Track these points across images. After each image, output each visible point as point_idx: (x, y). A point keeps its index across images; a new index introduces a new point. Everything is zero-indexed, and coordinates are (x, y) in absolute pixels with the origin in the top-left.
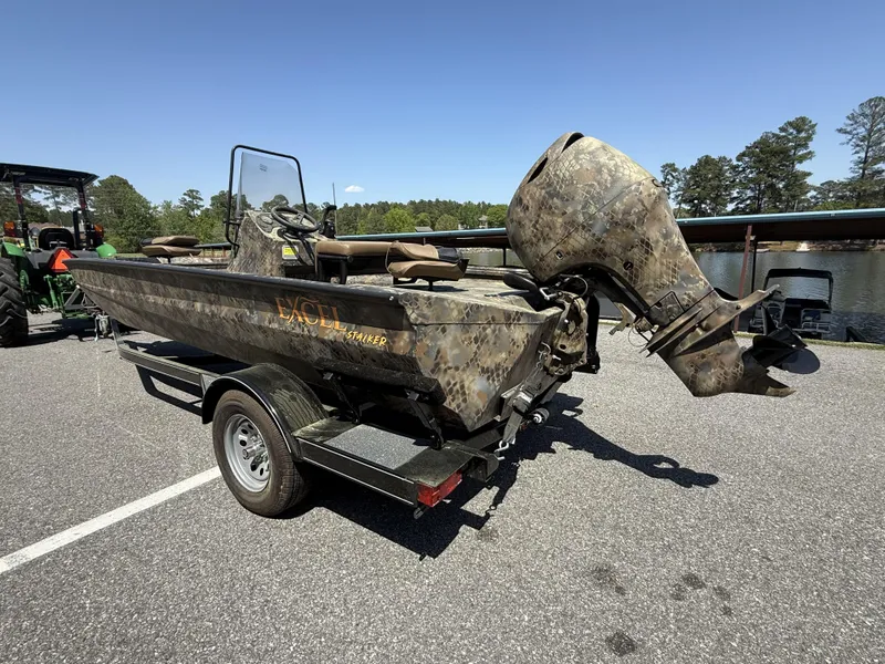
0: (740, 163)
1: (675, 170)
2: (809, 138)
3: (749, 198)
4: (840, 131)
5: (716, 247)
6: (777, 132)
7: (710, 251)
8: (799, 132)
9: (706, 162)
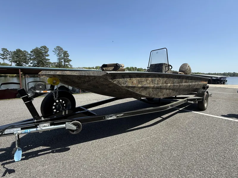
0: (32, 54)
1: (8, 51)
2: (47, 51)
3: (36, 63)
4: (53, 51)
5: (29, 76)
6: (40, 48)
7: (28, 77)
8: (45, 49)
9: (19, 51)
